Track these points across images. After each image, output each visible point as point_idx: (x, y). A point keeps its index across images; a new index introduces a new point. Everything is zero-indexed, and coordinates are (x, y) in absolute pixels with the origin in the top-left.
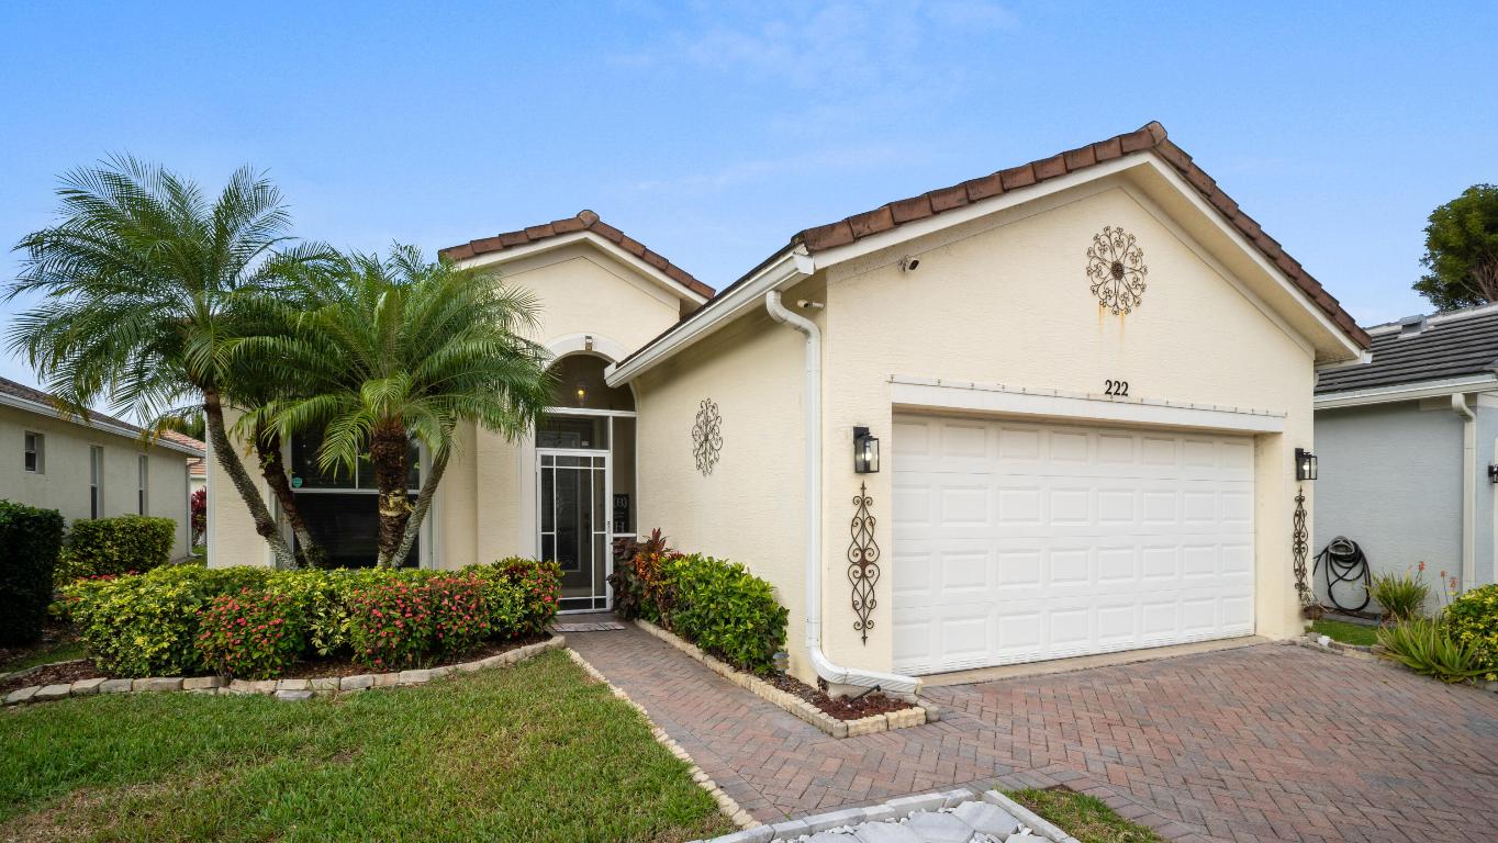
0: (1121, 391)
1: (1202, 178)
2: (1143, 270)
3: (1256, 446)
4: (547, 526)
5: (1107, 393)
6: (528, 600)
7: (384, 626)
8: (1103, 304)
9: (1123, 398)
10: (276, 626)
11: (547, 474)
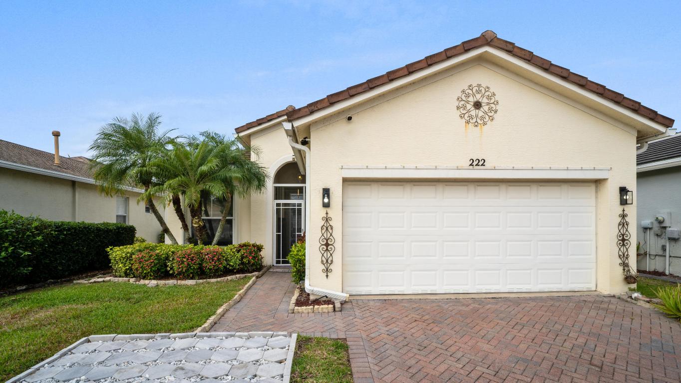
0: (481, 163)
1: (523, 52)
2: (495, 103)
3: (596, 187)
4: (278, 230)
5: (471, 165)
6: (242, 257)
7: (181, 264)
8: (468, 122)
9: (483, 167)
10: (151, 262)
11: (278, 211)
